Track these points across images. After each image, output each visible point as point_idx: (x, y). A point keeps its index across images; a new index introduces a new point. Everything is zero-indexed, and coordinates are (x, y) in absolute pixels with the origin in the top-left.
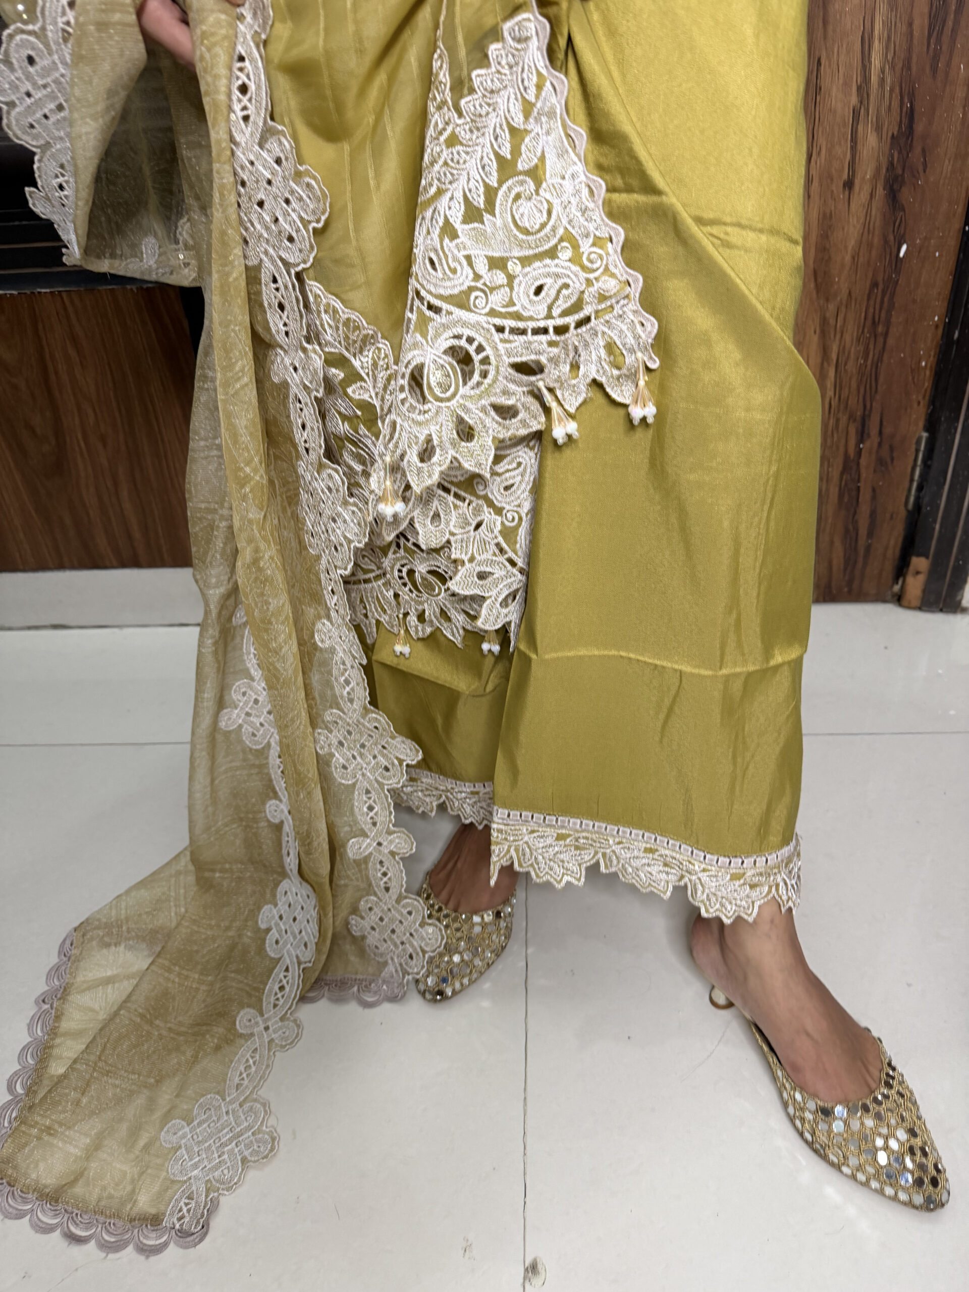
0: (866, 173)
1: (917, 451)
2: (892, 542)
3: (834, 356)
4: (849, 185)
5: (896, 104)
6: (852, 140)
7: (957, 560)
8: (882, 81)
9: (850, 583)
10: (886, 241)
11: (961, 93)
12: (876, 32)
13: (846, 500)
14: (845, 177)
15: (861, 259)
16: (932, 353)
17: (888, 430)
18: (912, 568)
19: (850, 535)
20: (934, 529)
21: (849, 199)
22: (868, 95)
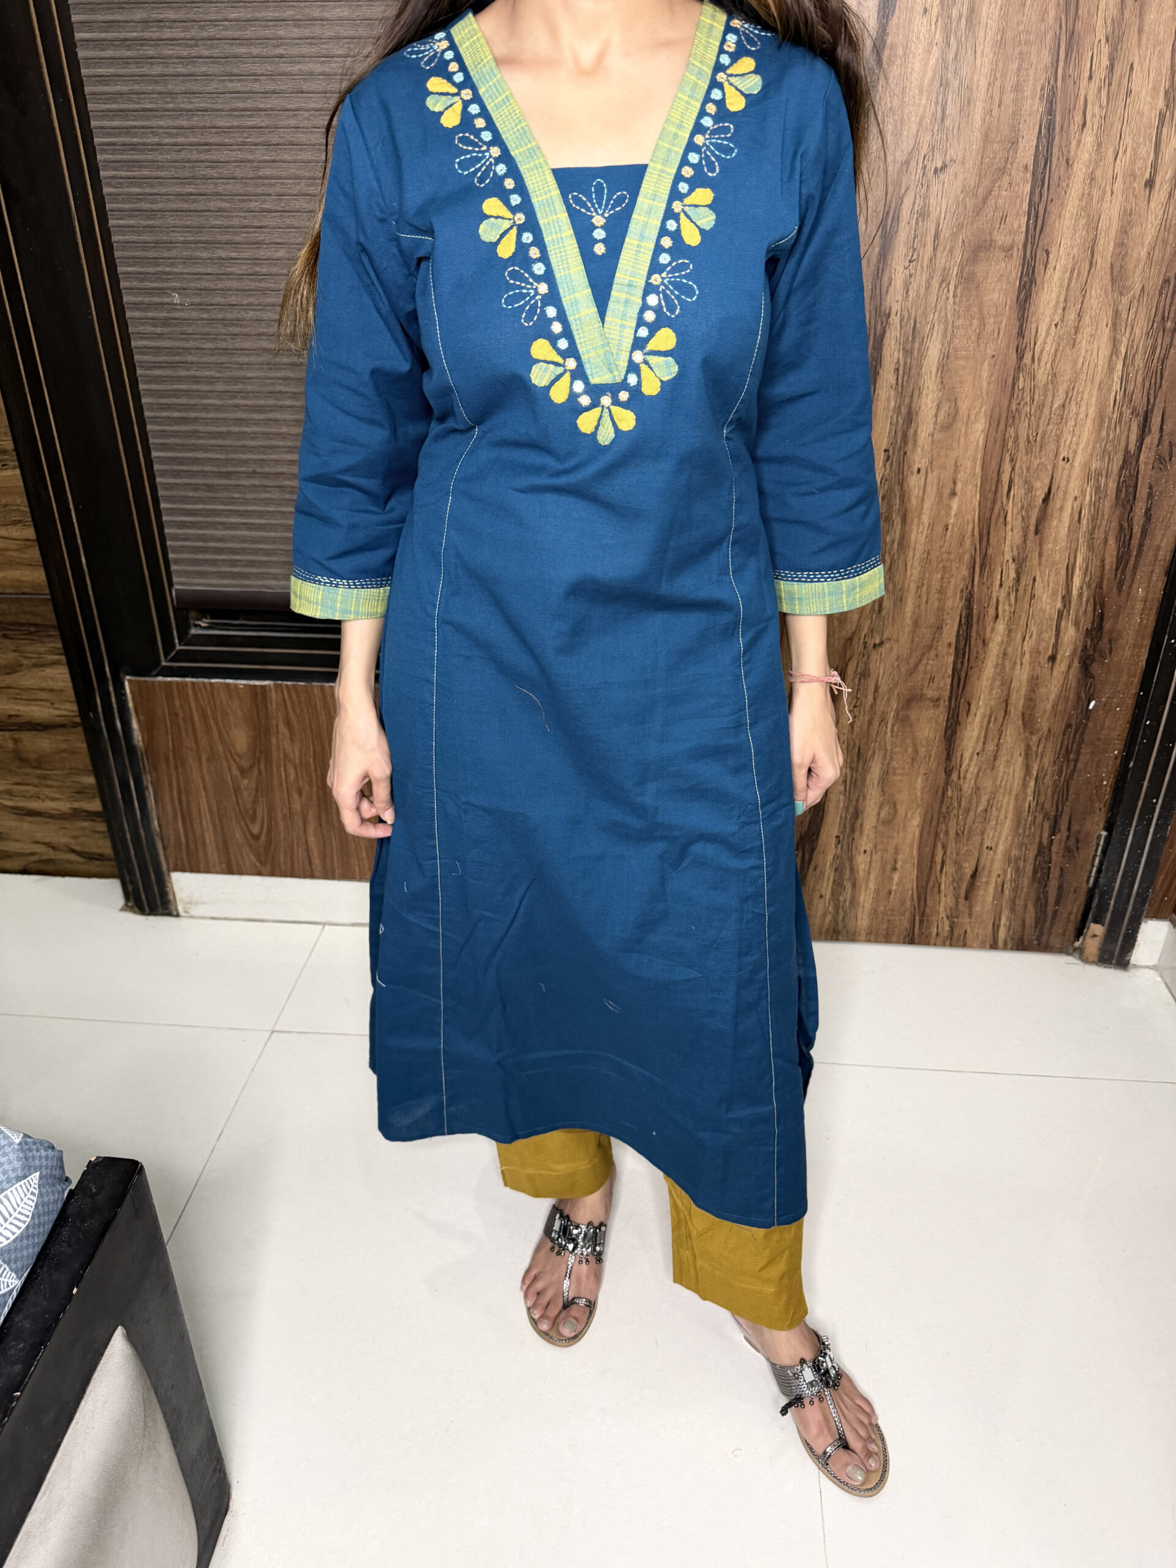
0: (1065, 652)
1: (1098, 845)
2: (1075, 910)
3: (1035, 773)
4: (1053, 659)
5: (1090, 609)
6: (1056, 630)
7: (1127, 929)
8: (1080, 595)
9: (1039, 937)
10: (1079, 698)
11: (1139, 606)
12: (1078, 564)
13: (1039, 874)
14: (1050, 653)
15: (1059, 707)
16: (1112, 776)
17: (1075, 827)
18: (1090, 932)
19: (1041, 903)
20: (1108, 906)
21: (1052, 668)
22: (1070, 602)
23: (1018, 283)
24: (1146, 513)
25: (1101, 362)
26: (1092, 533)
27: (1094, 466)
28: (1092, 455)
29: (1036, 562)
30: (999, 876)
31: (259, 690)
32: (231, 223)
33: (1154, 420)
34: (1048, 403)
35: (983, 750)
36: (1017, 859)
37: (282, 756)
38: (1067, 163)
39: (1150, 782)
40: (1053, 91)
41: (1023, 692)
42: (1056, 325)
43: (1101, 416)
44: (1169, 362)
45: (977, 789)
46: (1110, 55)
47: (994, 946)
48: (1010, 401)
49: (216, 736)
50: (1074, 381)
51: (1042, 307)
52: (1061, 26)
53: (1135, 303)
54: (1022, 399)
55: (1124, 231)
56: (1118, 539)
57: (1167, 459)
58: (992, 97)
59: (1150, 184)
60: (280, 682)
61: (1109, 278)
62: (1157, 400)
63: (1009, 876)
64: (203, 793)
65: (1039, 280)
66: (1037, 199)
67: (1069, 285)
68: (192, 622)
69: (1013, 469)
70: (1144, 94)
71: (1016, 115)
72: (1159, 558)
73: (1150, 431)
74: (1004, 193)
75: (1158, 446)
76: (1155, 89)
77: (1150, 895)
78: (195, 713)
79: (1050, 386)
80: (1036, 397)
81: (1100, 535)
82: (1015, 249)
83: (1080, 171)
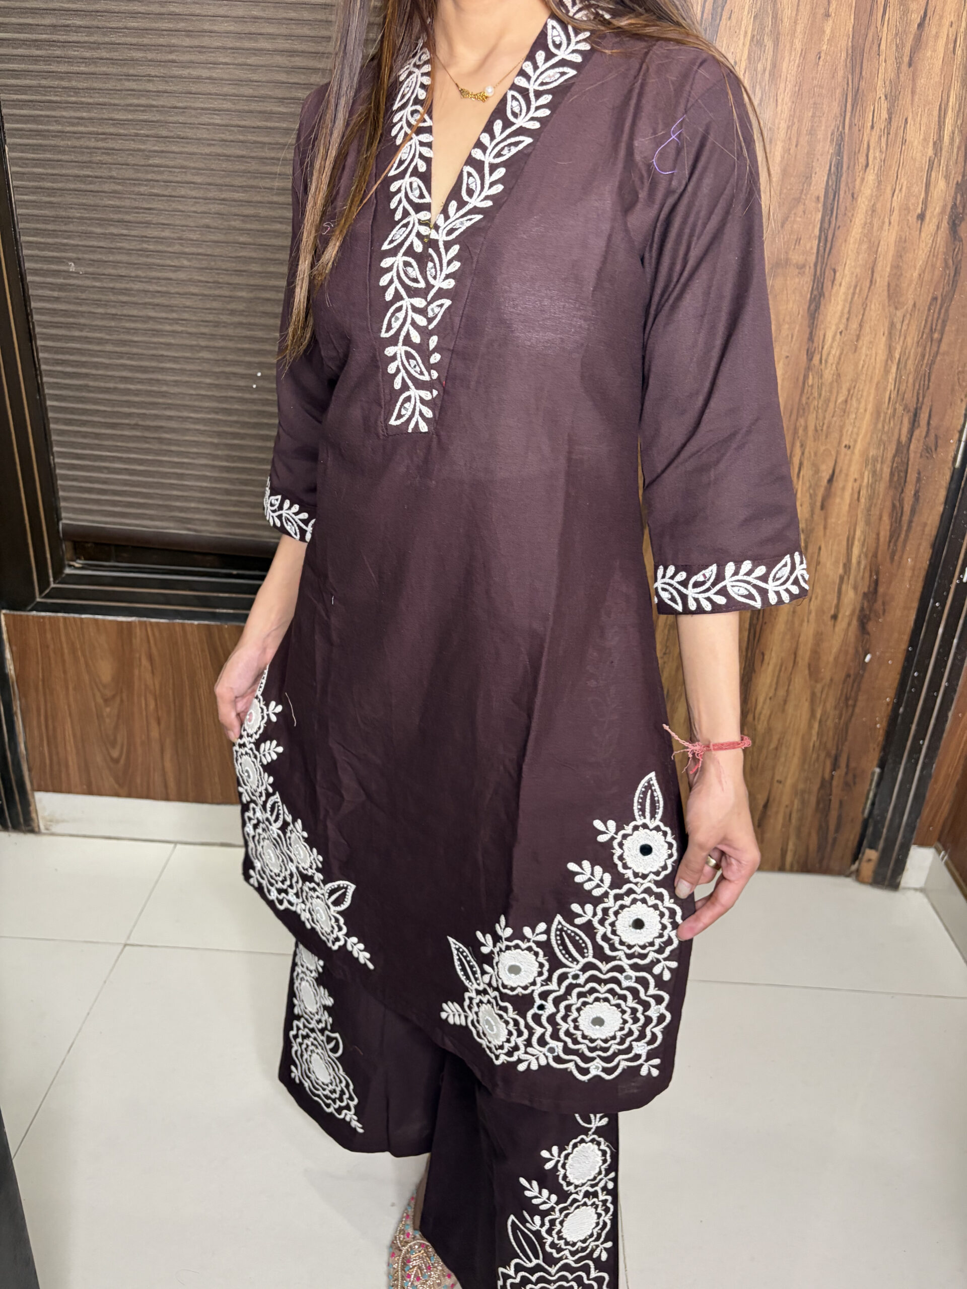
0: (846, 611)
1: (872, 780)
2: (852, 837)
3: (818, 716)
4: (835, 617)
5: (867, 575)
6: (838, 592)
7: (898, 855)
8: (859, 563)
9: (821, 861)
10: (857, 651)
11: (908, 573)
12: (857, 536)
13: (821, 806)
14: (832, 612)
15: (840, 659)
16: (884, 720)
17: (853, 765)
18: (866, 857)
19: (823, 830)
20: (882, 833)
21: (834, 626)
22: (850, 569)
23: (809, 296)
24: (915, 495)
25: (878, 365)
26: (869, 510)
27: (871, 454)
28: (869, 444)
29: (821, 533)
30: (787, 806)
31: (125, 626)
32: (123, 204)
33: (922, 416)
34: (833, 399)
35: (775, 694)
36: (803, 792)
37: (143, 687)
38: (853, 196)
39: (918, 724)
40: (842, 135)
41: (809, 646)
42: (841, 333)
43: (877, 412)
44: (936, 367)
45: (769, 730)
46: (888, 110)
47: (782, 869)
48: (801, 395)
49: (83, 666)
50: (855, 380)
51: (829, 318)
52: (848, 84)
53: (908, 316)
54: (812, 394)
55: (899, 255)
56: (891, 516)
57: (933, 449)
58: (790, 138)
59: (921, 217)
60: (145, 619)
61: (886, 293)
62: (926, 400)
63: (795, 807)
64: (69, 720)
65: (827, 294)
66: (826, 225)
67: (852, 299)
68: (66, 562)
69: (803, 453)
70: (916, 143)
71: (810, 154)
72: (926, 533)
73: (919, 426)
74: (798, 219)
75: (926, 436)
76: (925, 139)
77: (918, 825)
78: (65, 646)
79: (835, 384)
80: (823, 393)
81: (875, 512)
82: (808, 268)
83: (863, 204)
